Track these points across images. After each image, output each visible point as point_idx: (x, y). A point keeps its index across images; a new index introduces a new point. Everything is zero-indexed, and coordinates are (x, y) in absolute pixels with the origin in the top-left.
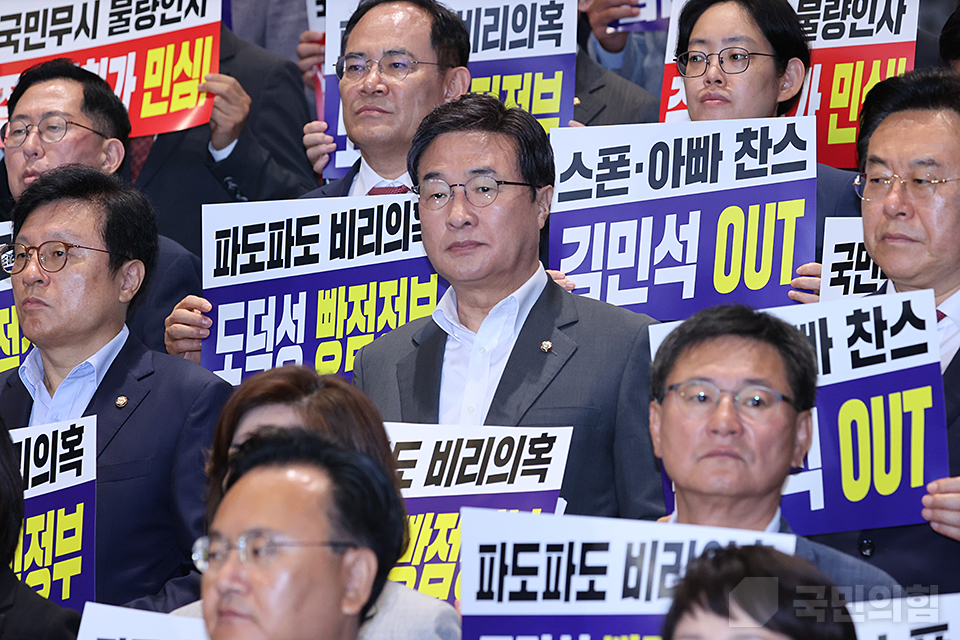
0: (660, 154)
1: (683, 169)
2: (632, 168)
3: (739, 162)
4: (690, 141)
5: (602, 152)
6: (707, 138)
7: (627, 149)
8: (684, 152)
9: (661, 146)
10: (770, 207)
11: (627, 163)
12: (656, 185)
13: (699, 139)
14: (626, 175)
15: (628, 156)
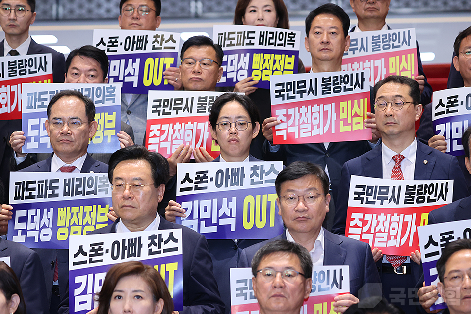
0: (220, 174)
1: (229, 180)
2: (209, 179)
3: (252, 178)
4: (232, 169)
5: (197, 173)
6: (239, 169)
7: (207, 172)
8: (230, 174)
9: (220, 171)
10: (265, 196)
11: (207, 177)
12: (218, 186)
13: (235, 169)
14: (207, 182)
15: (207, 175)
